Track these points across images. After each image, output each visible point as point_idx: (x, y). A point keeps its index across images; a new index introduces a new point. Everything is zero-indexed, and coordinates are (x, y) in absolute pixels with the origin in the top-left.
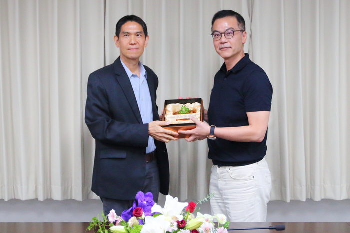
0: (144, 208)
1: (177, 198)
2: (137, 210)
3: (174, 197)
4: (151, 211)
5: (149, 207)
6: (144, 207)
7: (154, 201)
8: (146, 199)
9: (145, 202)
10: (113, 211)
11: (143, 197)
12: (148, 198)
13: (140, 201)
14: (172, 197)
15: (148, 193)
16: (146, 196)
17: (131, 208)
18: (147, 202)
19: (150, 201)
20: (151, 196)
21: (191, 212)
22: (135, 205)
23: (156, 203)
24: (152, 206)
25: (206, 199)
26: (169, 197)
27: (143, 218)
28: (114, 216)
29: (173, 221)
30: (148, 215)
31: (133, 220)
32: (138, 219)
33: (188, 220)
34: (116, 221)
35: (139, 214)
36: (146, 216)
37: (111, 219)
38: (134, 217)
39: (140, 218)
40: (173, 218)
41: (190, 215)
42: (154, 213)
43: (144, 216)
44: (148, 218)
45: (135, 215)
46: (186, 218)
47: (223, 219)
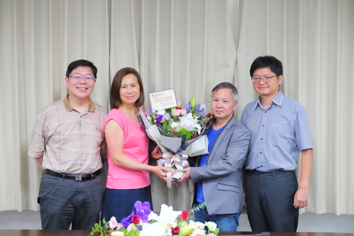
1: (171, 208)
2: (135, 218)
3: (169, 207)
4: (147, 218)
5: (146, 215)
6: (141, 215)
7: (150, 210)
8: (143, 208)
9: (143, 211)
10: (113, 219)
11: (141, 206)
12: (145, 207)
13: (137, 210)
14: (167, 206)
15: (145, 203)
16: (144, 205)
18: (144, 210)
19: (147, 210)
20: (147, 206)
21: (184, 220)
23: (152, 212)
24: (149, 214)
25: (198, 208)
26: (164, 206)
27: (141, 225)
28: (114, 223)
29: (167, 228)
30: (145, 222)
31: (131, 227)
32: (135, 226)
33: (181, 227)
34: (116, 227)
35: (137, 221)
36: (143, 223)
37: (112, 226)
38: (133, 224)
39: (138, 225)
40: (167, 225)
41: (183, 223)
42: (151, 220)
43: (141, 223)
44: (145, 226)
45: (134, 222)
46: (179, 225)
47: (213, 227)
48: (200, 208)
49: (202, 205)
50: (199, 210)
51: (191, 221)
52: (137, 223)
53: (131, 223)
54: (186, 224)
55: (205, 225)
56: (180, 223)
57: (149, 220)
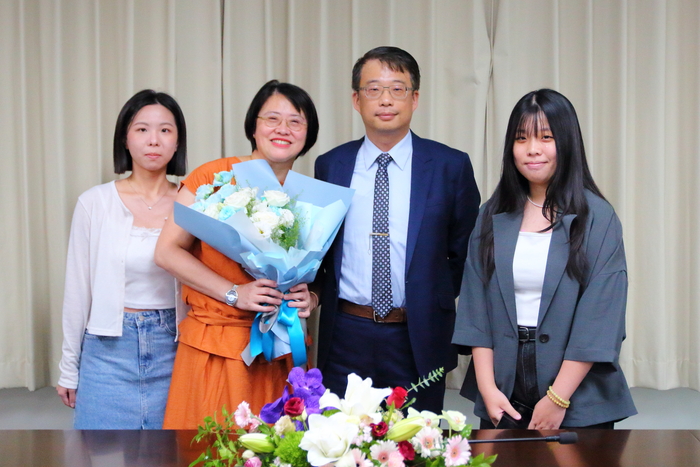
0: (305, 400)
2: (292, 403)
3: (364, 379)
5: (316, 397)
6: (304, 396)
8: (308, 381)
9: (307, 389)
10: (244, 405)
11: (303, 379)
12: (312, 381)
13: (295, 386)
14: (359, 378)
15: (312, 371)
16: (308, 376)
18: (310, 387)
19: (316, 387)
20: (317, 377)
21: (396, 407)
22: (285, 395)
24: (321, 395)
25: (426, 381)
26: (353, 379)
27: (304, 419)
28: (245, 416)
29: (362, 425)
30: (313, 412)
31: (283, 423)
32: (292, 421)
33: (391, 423)
34: (250, 424)
35: (297, 410)
36: (309, 414)
37: (240, 421)
38: (287, 417)
39: (297, 418)
40: (362, 419)
41: (395, 415)
42: (325, 409)
43: (304, 415)
44: (315, 420)
45: (289, 414)
46: (386, 419)
47: (458, 422)
48: (430, 382)
49: (435, 375)
51: (411, 410)
52: (296, 415)
53: (283, 414)
54: (401, 415)
55: (440, 417)
56: (388, 413)
57: (321, 407)
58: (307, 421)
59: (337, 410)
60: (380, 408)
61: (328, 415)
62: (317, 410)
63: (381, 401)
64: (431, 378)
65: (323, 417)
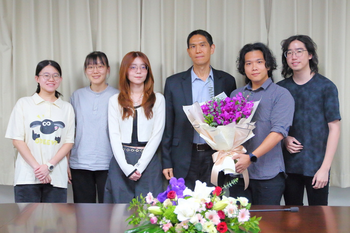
0: (177, 192)
1: (205, 184)
2: (171, 193)
3: (203, 183)
4: (182, 194)
5: (181, 191)
6: (176, 190)
7: (185, 186)
8: (178, 184)
9: (178, 187)
10: (150, 194)
11: (176, 182)
12: (180, 183)
13: (173, 186)
14: (201, 182)
15: (180, 179)
16: (179, 181)
17: (165, 192)
19: (182, 186)
20: (182, 182)
21: (217, 195)
22: (168, 189)
23: (187, 188)
24: (184, 190)
25: (230, 184)
26: (198, 183)
27: (176, 200)
28: (150, 199)
29: (201, 203)
30: (180, 197)
31: (167, 202)
32: (171, 201)
33: (214, 202)
34: (153, 202)
35: (173, 196)
36: (178, 198)
37: (148, 201)
38: (168, 199)
39: (173, 200)
40: (202, 201)
41: (217, 199)
42: (186, 196)
43: (176, 198)
44: (181, 201)
45: (169, 198)
46: (213, 200)
47: (244, 202)
48: (232, 184)
49: (234, 181)
50: (231, 186)
51: (223, 197)
52: (172, 199)
53: (167, 198)
54: (219, 199)
55: (237, 200)
56: (213, 198)
57: (184, 195)
58: (177, 201)
59: (191, 197)
60: (210, 196)
61: (186, 199)
62: (182, 196)
63: (210, 193)
64: (233, 183)
65: (184, 200)
